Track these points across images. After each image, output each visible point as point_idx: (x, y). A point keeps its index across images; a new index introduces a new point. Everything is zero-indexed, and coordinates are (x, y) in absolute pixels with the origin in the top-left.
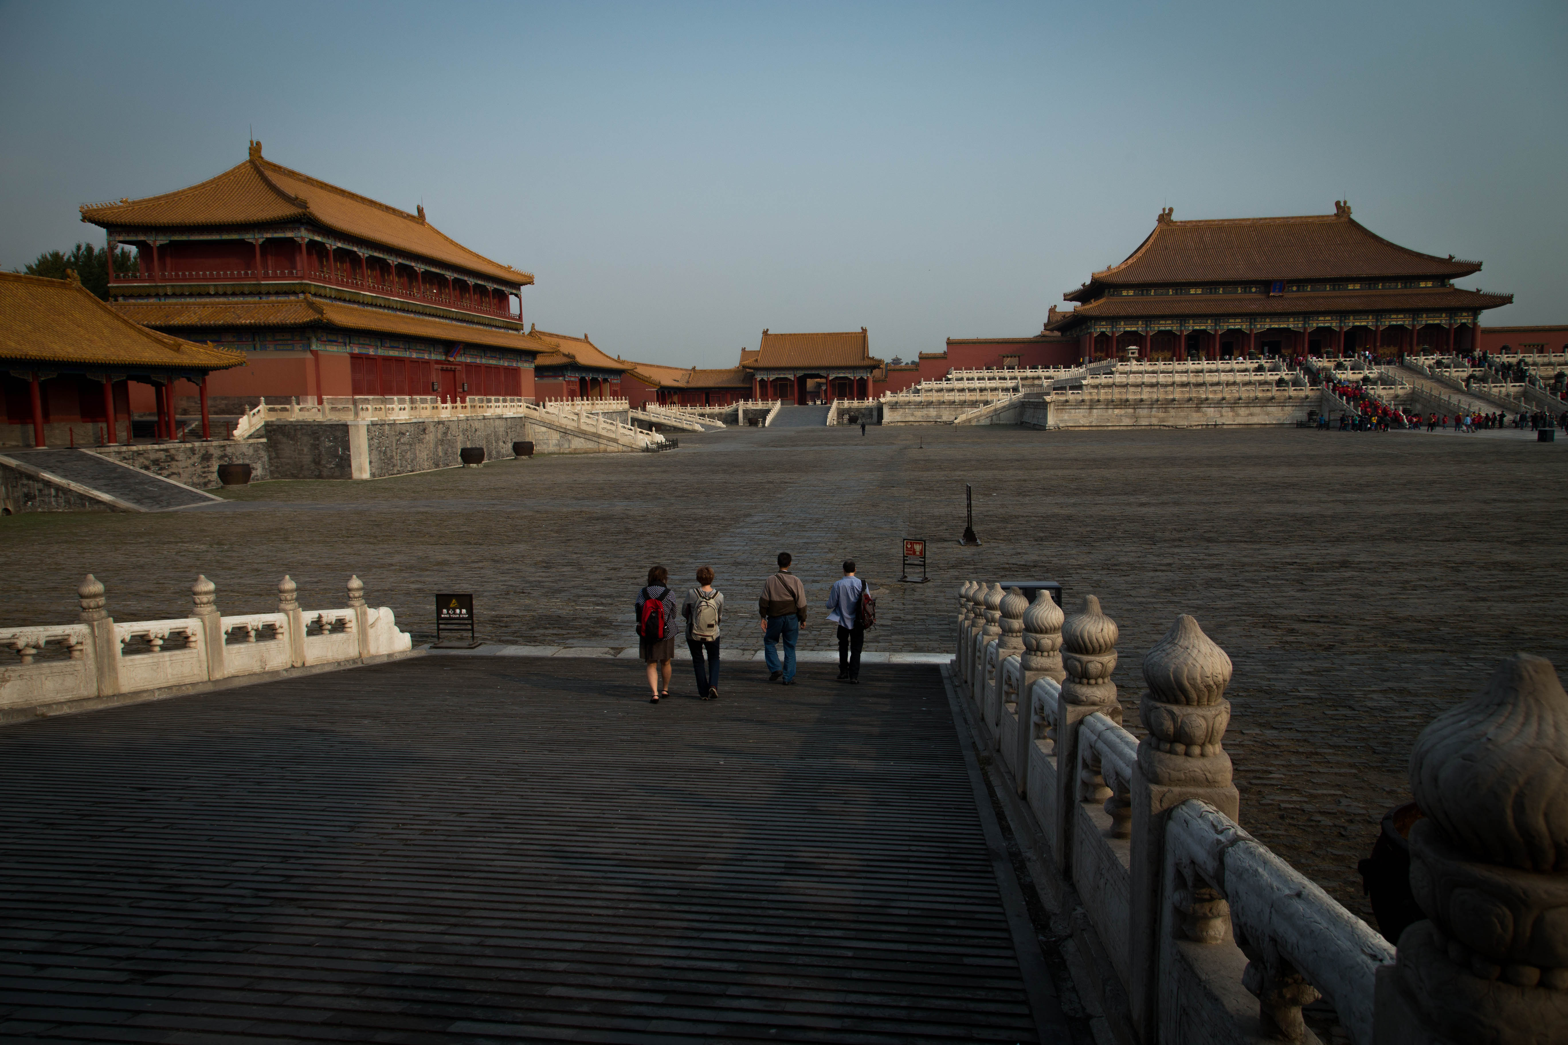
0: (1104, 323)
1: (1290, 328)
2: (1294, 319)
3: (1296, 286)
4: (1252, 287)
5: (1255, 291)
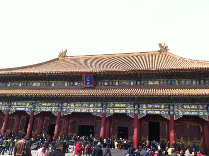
1: (91, 113)
2: (94, 105)
3: (107, 81)
4: (75, 82)
5: (77, 85)
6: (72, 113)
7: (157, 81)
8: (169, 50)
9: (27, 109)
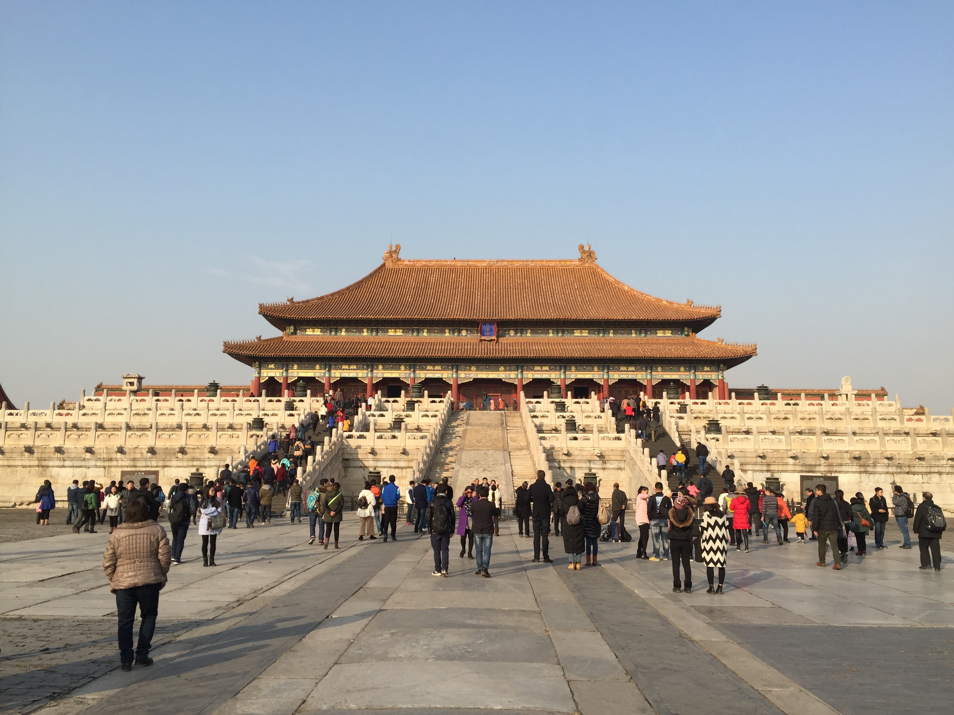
0: (272, 366)
1: (501, 379)
2: (505, 368)
3: (513, 330)
4: (462, 330)
5: (465, 334)
6: (474, 379)
7: (585, 330)
8: (596, 259)
9: (403, 374)
